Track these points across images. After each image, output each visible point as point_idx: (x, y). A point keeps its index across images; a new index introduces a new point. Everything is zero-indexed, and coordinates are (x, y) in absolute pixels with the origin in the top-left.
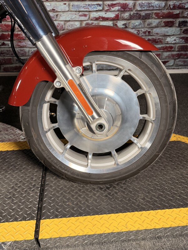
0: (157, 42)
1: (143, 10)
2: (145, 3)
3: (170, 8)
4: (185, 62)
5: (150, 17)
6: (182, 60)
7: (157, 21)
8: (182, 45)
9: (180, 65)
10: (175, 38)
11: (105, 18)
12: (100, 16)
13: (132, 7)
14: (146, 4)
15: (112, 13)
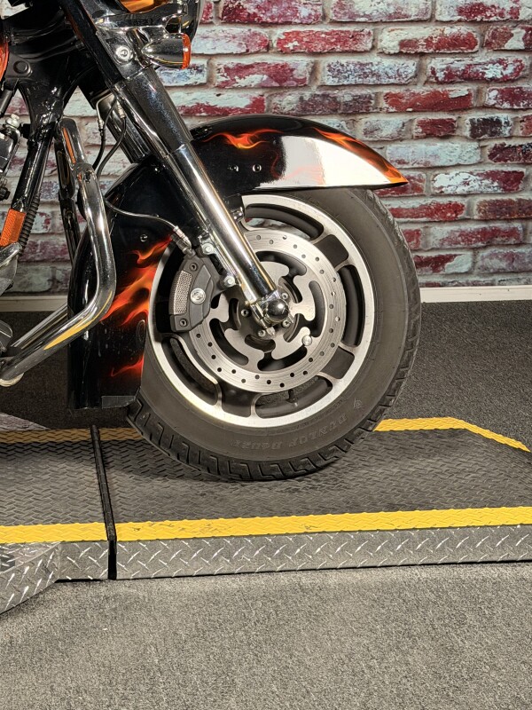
0: (404, 190)
1: (343, 85)
2: (348, 64)
3: (437, 78)
4: (511, 258)
5: (371, 108)
6: (501, 251)
7: (398, 120)
8: (494, 198)
9: (498, 272)
10: (466, 176)
11: (218, 110)
12: (198, 104)
13: (308, 75)
14: (352, 67)
15: (242, 93)
